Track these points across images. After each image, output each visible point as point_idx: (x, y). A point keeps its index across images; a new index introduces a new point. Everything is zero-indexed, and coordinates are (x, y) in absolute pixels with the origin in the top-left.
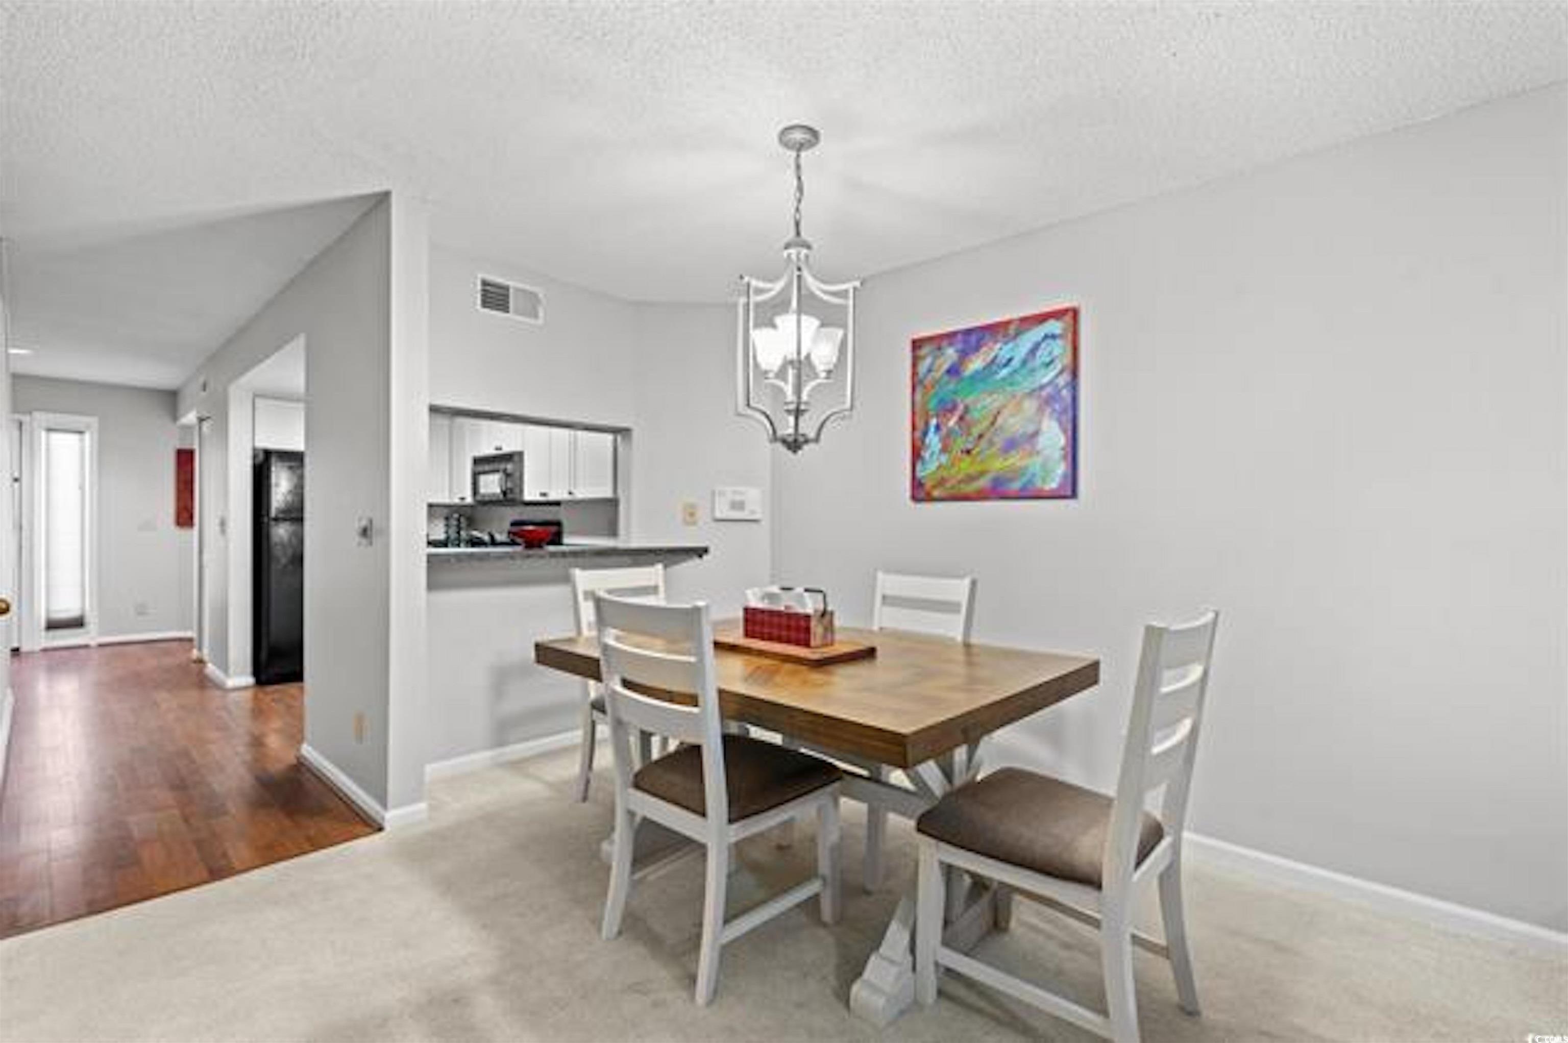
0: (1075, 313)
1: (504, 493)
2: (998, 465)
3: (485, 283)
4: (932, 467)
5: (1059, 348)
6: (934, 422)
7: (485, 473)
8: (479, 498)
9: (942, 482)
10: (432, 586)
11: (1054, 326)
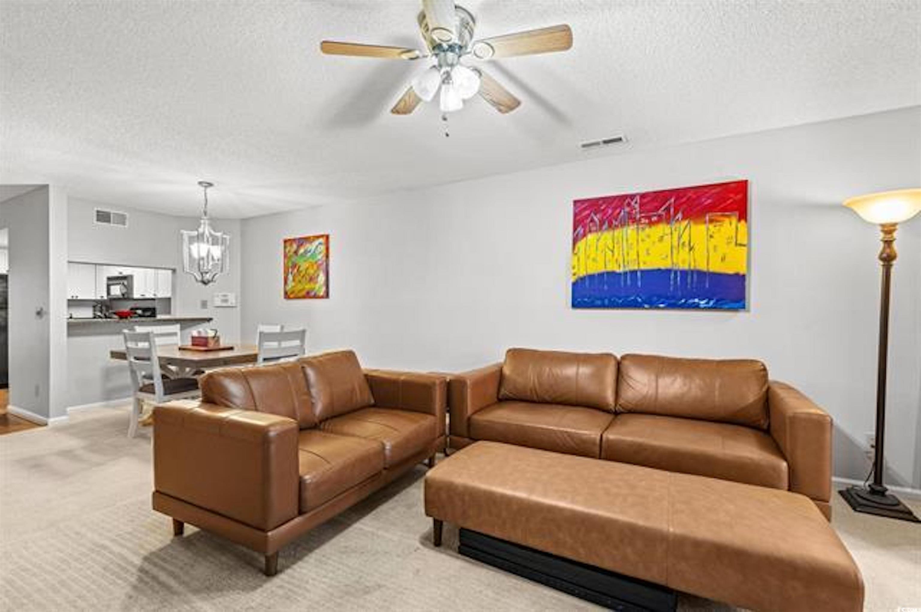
0: (327, 237)
1: (123, 295)
2: (308, 287)
3: (98, 212)
4: (290, 286)
5: (323, 248)
6: (290, 270)
7: (113, 284)
8: (110, 297)
9: (293, 292)
10: (69, 335)
11: (321, 240)
